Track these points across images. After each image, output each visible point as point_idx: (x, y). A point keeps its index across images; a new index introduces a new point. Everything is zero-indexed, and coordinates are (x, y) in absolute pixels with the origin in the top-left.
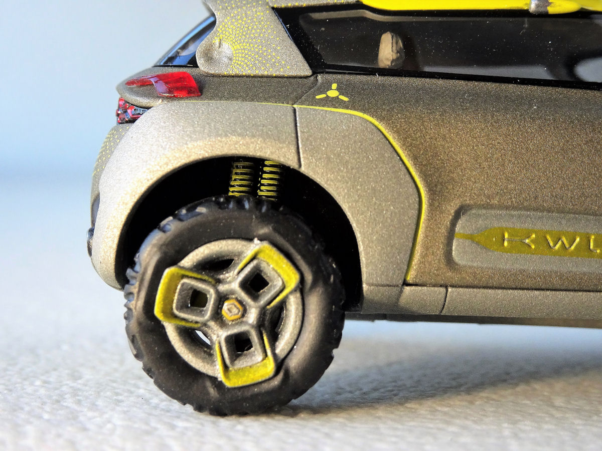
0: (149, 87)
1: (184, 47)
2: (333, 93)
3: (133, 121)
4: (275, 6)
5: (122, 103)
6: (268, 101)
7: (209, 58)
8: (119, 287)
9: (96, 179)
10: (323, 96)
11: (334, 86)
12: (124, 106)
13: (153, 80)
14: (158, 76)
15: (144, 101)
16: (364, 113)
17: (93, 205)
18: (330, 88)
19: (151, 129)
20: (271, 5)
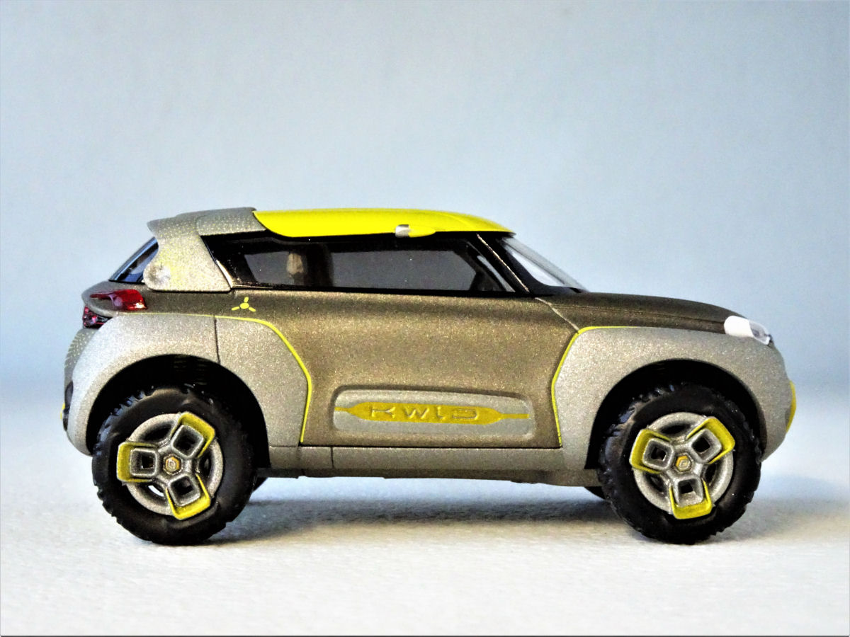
0: (108, 301)
1: (134, 265)
2: (245, 306)
3: (97, 326)
4: (204, 234)
5: (87, 310)
6: (198, 313)
7: (153, 278)
8: (89, 453)
9: (69, 371)
10: (237, 308)
11: (246, 299)
12: (88, 315)
13: (111, 297)
14: (115, 293)
15: (106, 312)
16: (267, 320)
17: (66, 392)
18: (243, 302)
19: (111, 335)
20: (201, 234)
